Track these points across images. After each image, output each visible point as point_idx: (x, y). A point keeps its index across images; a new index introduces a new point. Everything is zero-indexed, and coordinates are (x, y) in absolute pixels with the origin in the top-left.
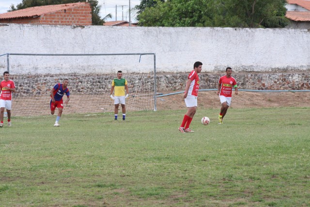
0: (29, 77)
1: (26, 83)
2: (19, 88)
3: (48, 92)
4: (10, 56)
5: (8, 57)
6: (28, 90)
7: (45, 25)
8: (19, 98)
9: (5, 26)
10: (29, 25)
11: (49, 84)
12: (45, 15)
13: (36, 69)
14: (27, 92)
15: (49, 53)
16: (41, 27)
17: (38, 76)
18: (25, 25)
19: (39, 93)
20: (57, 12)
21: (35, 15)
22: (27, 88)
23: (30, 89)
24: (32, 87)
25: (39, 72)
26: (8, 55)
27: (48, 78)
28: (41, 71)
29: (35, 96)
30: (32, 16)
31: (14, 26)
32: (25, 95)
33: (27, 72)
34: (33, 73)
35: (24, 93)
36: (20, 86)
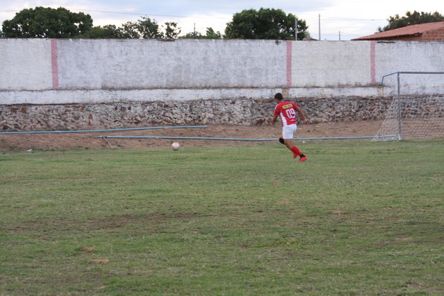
0: (416, 97)
1: (414, 104)
2: (407, 109)
3: (436, 113)
4: (400, 75)
5: (398, 75)
6: (416, 111)
7: (433, 42)
8: (406, 120)
9: (391, 44)
10: (417, 42)
11: (438, 104)
12: (427, 32)
13: (424, 88)
14: (415, 113)
15: (437, 71)
16: (428, 44)
17: (426, 96)
18: (413, 42)
19: (428, 114)
20: (440, 30)
21: (416, 32)
22: (415, 109)
23: (418, 109)
24: (420, 108)
25: (427, 92)
26: (399, 73)
27: (437, 98)
28: (429, 91)
29: (423, 117)
30: (414, 34)
31: (401, 43)
32: (413, 116)
33: (414, 91)
34: (421, 93)
35: (412, 114)
36: (408, 107)
